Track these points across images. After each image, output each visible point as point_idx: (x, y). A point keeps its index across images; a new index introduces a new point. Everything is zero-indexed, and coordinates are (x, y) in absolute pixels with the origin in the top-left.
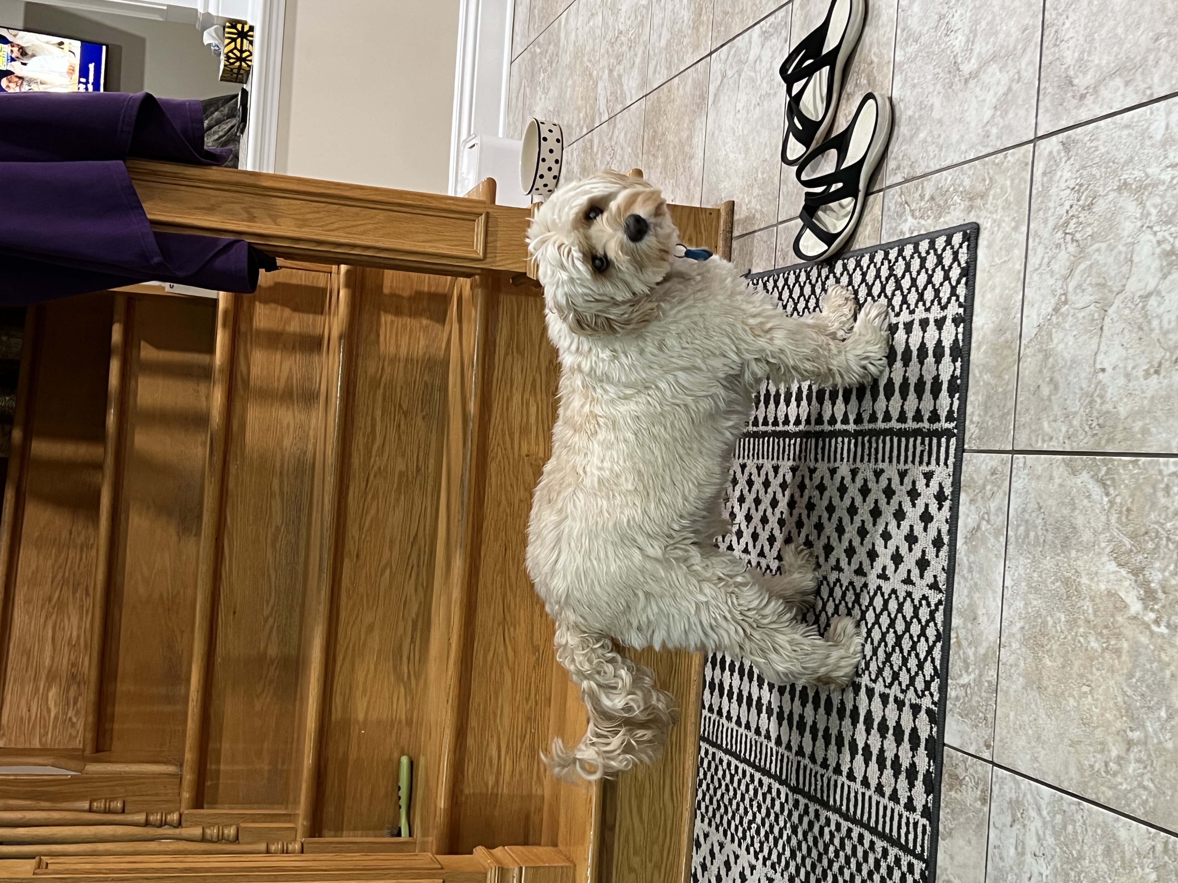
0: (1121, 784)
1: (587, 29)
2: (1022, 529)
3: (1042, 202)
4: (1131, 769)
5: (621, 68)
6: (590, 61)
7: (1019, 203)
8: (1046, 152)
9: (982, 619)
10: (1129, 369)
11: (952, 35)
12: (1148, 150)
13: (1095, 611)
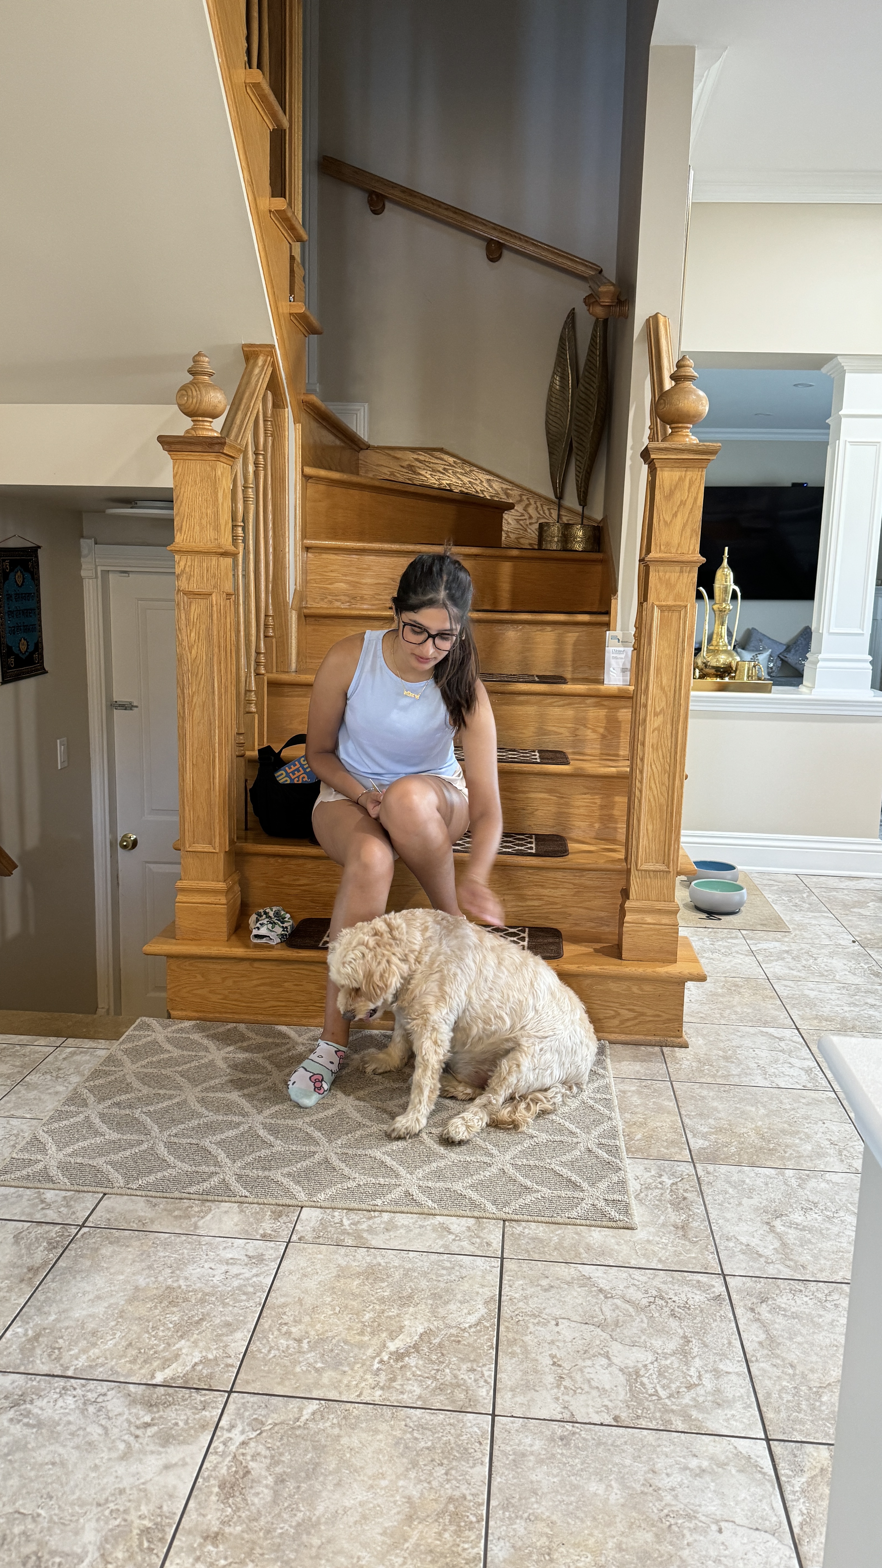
0: (273, 1334)
1: (819, 933)
2: (448, 1265)
3: (678, 1280)
4: (283, 1342)
5: (790, 960)
6: (795, 936)
7: (679, 1263)
8: (713, 1283)
9: (387, 1236)
10: (557, 1344)
11: (802, 1213)
12: (712, 1359)
13: (390, 1317)
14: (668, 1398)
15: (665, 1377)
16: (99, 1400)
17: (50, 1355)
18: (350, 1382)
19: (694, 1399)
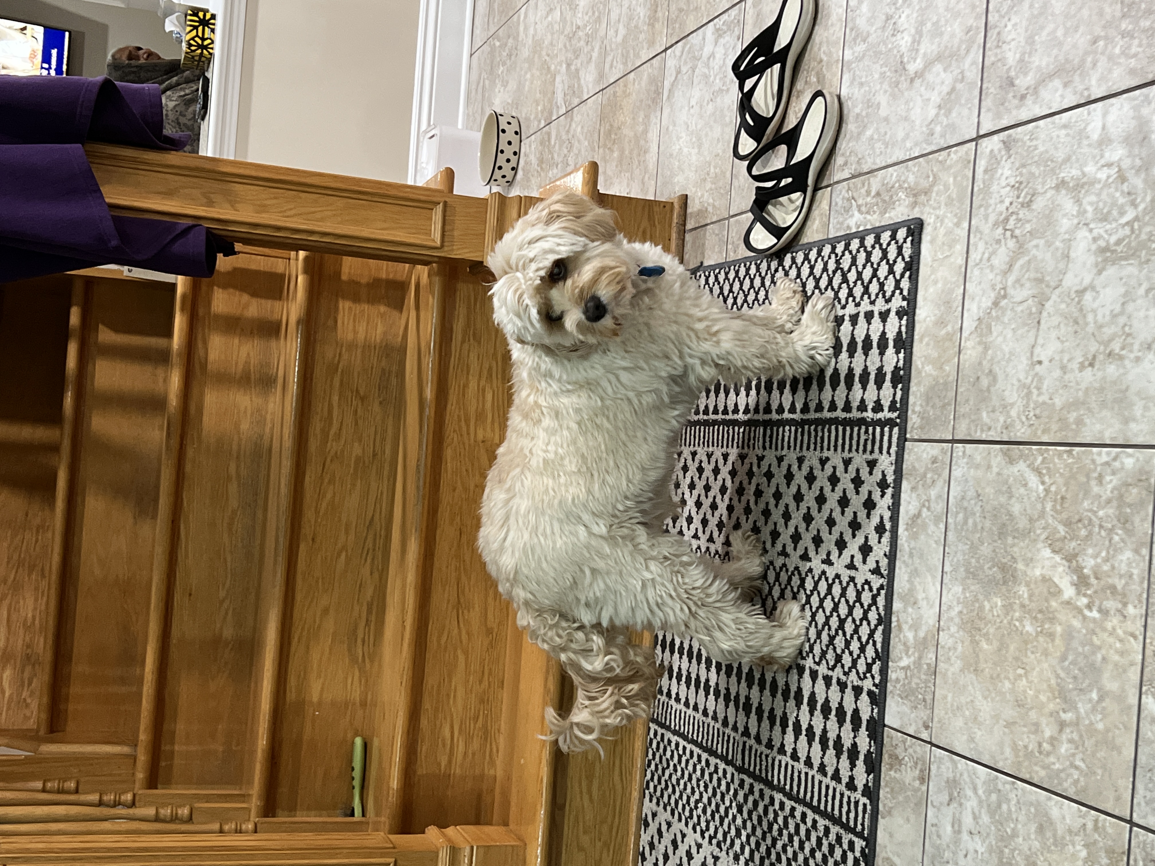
0: (1054, 764)
1: (545, 23)
2: (961, 516)
3: (983, 199)
4: (1064, 748)
5: (579, 62)
6: (548, 55)
7: (961, 200)
8: (988, 151)
9: (923, 604)
10: (1065, 361)
11: (899, 36)
12: (1085, 150)
13: (1031, 596)
15: (1109, 212)
18: (1117, 651)
19: (1138, 171)
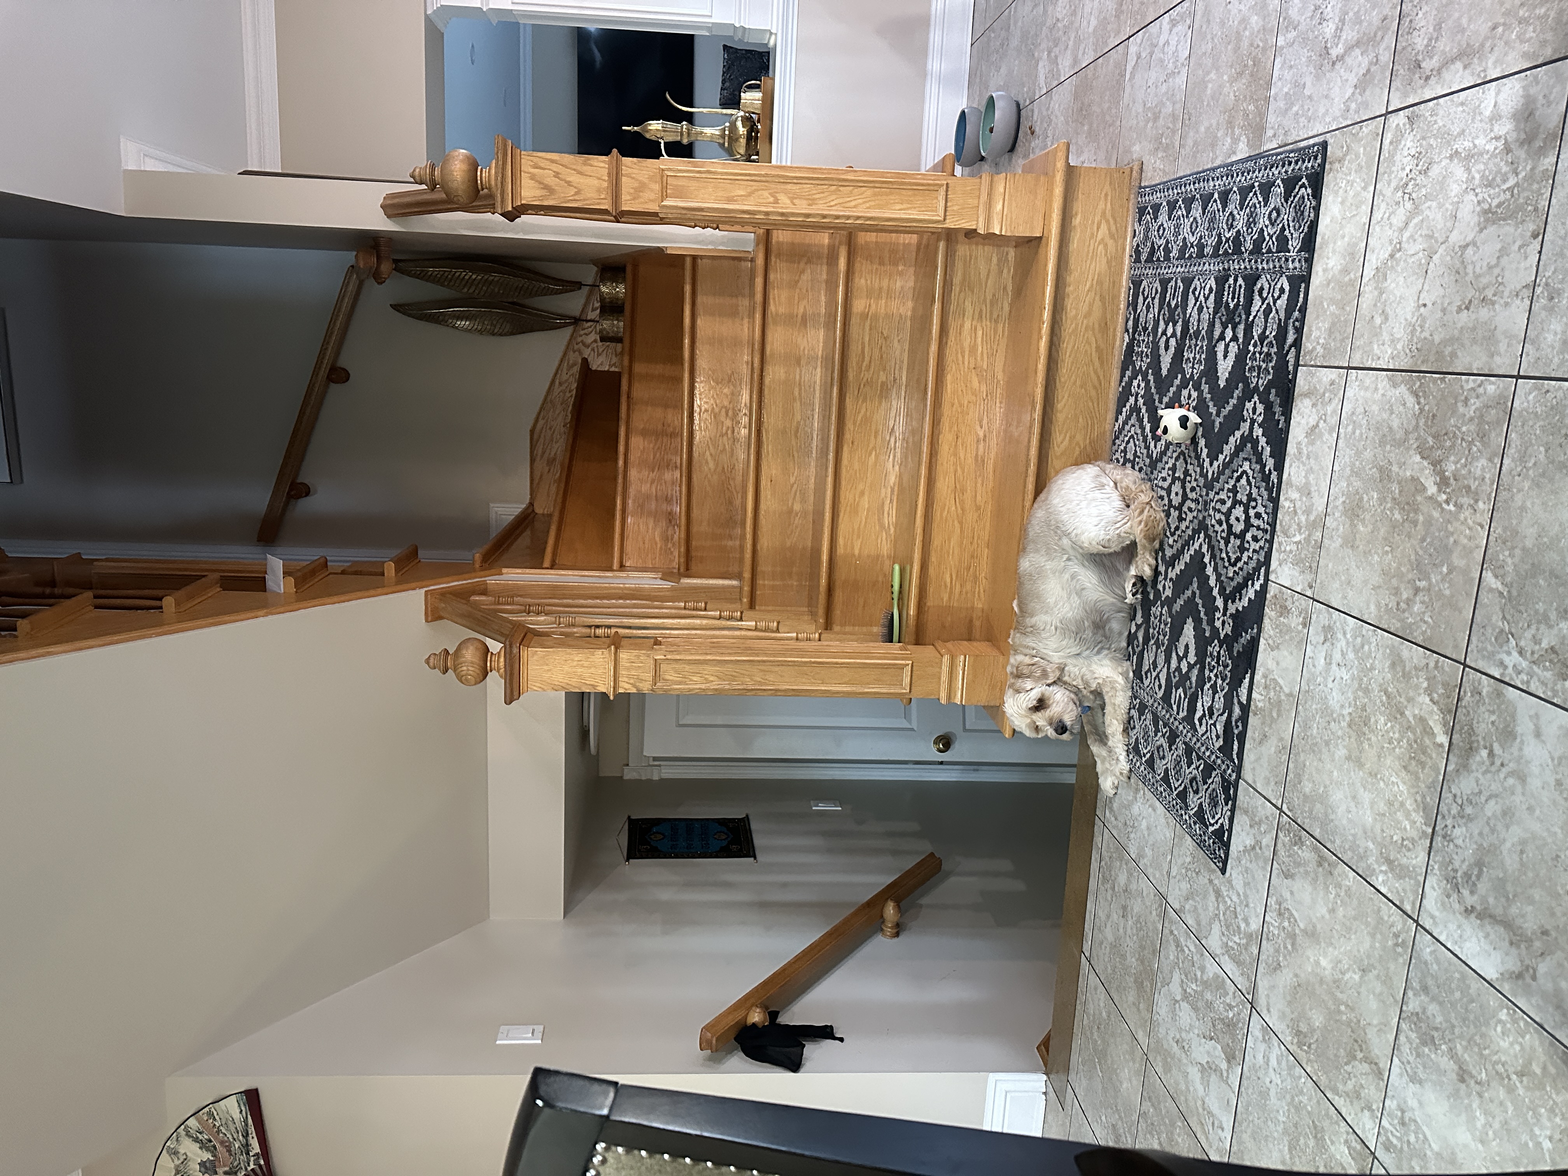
0: (1408, 618)
1: (1031, 17)
2: (1350, 428)
3: (1388, 167)
4: (1416, 608)
5: (1058, 49)
6: (1033, 44)
7: (1369, 167)
8: (1394, 125)
9: (1315, 494)
10: (1446, 305)
11: (1325, 24)
12: (1477, 124)
13: (1400, 492)
14: (1517, 175)
15: (1494, 179)
16: (1460, 802)
17: (1409, 850)
18: (1465, 536)
19: (1522, 144)
